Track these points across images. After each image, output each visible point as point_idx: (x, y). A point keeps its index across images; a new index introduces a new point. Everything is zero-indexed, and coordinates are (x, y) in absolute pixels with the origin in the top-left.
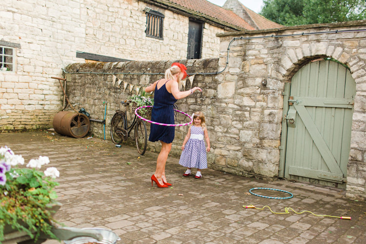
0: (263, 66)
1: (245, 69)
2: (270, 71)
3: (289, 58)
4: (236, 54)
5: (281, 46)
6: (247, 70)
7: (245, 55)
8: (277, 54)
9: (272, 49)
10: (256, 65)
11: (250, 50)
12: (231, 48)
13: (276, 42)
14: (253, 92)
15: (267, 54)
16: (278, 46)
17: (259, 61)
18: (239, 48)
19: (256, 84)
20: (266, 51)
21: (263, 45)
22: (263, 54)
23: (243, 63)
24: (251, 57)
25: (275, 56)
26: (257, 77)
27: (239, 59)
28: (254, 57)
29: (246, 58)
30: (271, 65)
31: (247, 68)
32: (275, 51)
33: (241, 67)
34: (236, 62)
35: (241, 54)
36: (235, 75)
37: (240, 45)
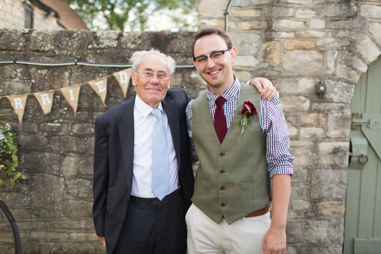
0: (316, 55)
1: (271, 59)
2: (331, 65)
3: (373, 40)
4: (246, 25)
5: (355, 15)
6: (276, 61)
7: (269, 29)
8: (347, 31)
9: (334, 19)
10: (298, 52)
11: (283, 18)
12: (232, 12)
13: (344, 7)
14: (293, 108)
15: (322, 30)
16: (349, 15)
17: (305, 44)
18: (252, 13)
19: (298, 91)
20: (321, 24)
21: (313, 9)
22: (314, 29)
23: (264, 46)
24: (284, 35)
25: (341, 34)
26: (301, 76)
27: (255, 37)
28: (292, 35)
29: (274, 35)
30: (334, 53)
31: (276, 57)
32: (342, 24)
33: (261, 54)
34: (248, 43)
35: (259, 25)
36: (245, 72)
37: (257, 5)
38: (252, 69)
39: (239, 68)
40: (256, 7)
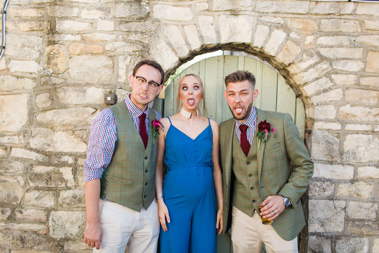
0: (104, 60)
1: (56, 65)
2: (122, 72)
3: (169, 44)
4: (24, 27)
5: (148, 15)
6: (61, 67)
7: (52, 31)
8: (139, 34)
9: (124, 21)
10: (85, 57)
11: (66, 18)
12: (11, 11)
13: (135, 6)
14: (81, 121)
15: (112, 33)
16: (140, 16)
17: (91, 48)
18: (33, 13)
19: (86, 102)
20: (110, 25)
21: (100, 9)
22: (102, 31)
23: (48, 49)
24: (69, 37)
25: (133, 37)
26: (88, 84)
27: (37, 40)
28: (78, 38)
29: (57, 38)
30: (125, 59)
31: (61, 63)
32: (134, 26)
33: (45, 59)
34: (29, 47)
35: (40, 26)
36: (27, 79)
37: (39, 4)
38: (34, 76)
39: (19, 74)
40: (37, 6)
